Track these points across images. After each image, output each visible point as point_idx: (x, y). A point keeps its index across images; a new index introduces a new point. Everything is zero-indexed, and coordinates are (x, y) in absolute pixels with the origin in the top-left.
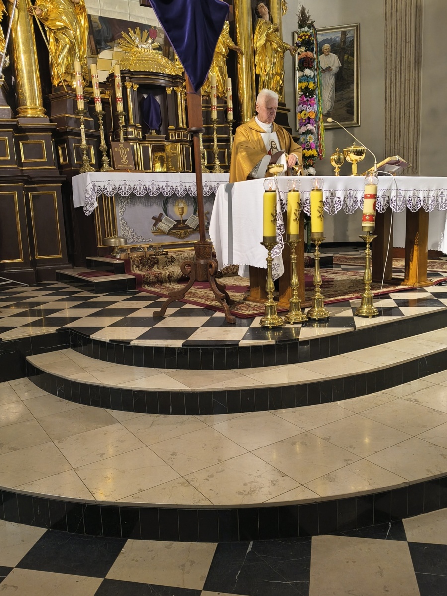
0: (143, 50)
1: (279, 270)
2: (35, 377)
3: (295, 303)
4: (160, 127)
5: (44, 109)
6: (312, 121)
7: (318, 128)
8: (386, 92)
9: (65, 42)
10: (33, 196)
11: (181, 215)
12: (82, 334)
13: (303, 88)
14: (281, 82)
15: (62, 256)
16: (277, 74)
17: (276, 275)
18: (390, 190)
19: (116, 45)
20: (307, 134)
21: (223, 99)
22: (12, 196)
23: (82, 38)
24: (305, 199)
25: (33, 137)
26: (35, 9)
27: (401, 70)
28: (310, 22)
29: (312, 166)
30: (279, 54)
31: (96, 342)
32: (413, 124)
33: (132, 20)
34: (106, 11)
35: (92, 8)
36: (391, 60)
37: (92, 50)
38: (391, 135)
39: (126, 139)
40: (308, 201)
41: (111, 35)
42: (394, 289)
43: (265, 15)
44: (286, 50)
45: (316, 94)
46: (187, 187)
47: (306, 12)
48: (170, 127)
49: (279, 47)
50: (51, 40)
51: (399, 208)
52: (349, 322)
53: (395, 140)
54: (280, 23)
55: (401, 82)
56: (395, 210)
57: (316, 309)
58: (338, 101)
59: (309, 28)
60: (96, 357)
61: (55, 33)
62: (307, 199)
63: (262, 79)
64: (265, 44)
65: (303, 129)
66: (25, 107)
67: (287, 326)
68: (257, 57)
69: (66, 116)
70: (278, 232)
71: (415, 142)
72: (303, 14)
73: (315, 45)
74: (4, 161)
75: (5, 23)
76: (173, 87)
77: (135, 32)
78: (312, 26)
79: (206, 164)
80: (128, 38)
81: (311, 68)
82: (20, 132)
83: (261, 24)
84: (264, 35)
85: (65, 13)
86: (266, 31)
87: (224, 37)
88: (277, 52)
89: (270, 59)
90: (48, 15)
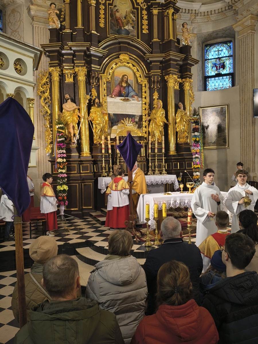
0: (129, 127)
2: (78, 255)
5: (90, 153)
6: (198, 153)
7: (201, 156)
9: (99, 128)
10: (84, 185)
12: (92, 243)
14: (187, 135)
15: (92, 207)
16: (185, 131)
17: (154, 228)
19: (119, 123)
20: (196, 158)
22: (76, 185)
25: (85, 164)
26: (89, 118)
27: (246, 125)
29: (198, 172)
31: (96, 246)
33: (126, 113)
34: (116, 111)
36: (243, 121)
37: (110, 126)
38: (243, 153)
39: (120, 162)
41: (117, 120)
43: (181, 107)
48: (138, 156)
53: (245, 156)
55: (246, 131)
58: (219, 137)
61: (96, 125)
63: (179, 133)
64: (180, 120)
65: (194, 156)
66: (83, 152)
68: (177, 125)
69: (98, 155)
71: (253, 158)
72: (195, 110)
73: (200, 122)
74: (74, 173)
75: (79, 124)
76: (140, 141)
77: (126, 120)
78: (198, 115)
79: (153, 169)
80: (123, 122)
81: (197, 132)
82: (81, 162)
83: (179, 112)
84: (180, 116)
85: (100, 117)
86: (181, 115)
87: (162, 119)
88: (186, 122)
89: (183, 125)
90: (94, 118)
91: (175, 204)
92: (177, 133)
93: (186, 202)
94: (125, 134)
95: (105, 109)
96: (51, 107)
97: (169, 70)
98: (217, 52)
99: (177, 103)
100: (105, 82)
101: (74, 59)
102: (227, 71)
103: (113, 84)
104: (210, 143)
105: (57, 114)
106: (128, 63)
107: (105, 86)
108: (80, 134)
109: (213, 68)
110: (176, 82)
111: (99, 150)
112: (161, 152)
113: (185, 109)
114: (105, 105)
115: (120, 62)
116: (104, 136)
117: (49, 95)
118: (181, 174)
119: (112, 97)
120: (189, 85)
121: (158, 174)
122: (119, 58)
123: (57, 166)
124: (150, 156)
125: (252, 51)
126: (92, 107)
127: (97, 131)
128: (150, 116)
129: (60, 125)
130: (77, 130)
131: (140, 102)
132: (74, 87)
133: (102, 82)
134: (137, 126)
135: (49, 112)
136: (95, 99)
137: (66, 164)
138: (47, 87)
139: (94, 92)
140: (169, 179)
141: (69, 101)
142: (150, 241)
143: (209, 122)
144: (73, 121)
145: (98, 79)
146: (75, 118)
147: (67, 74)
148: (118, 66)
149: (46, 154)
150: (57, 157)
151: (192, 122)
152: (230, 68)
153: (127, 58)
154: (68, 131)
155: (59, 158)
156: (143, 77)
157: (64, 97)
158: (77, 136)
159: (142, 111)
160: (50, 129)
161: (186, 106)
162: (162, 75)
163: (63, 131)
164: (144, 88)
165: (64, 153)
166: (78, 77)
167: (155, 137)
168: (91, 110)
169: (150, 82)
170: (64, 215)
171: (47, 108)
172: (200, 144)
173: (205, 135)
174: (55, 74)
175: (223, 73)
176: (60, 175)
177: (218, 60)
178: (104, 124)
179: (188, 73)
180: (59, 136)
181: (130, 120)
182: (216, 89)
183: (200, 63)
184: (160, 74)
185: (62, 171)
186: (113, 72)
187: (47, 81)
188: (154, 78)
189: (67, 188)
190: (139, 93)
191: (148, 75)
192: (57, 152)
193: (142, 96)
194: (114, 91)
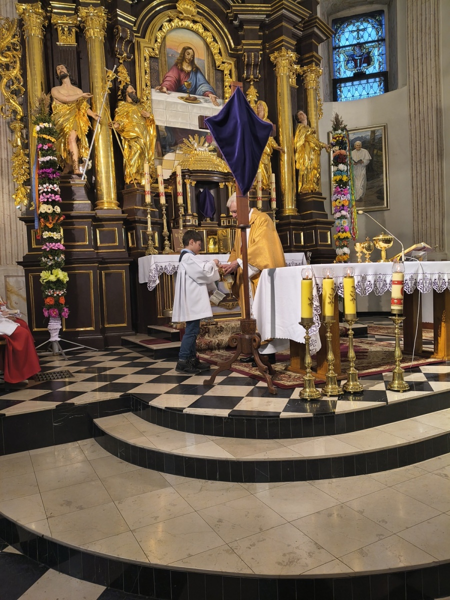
0: (200, 153)
1: (316, 346)
2: (100, 438)
3: (331, 378)
4: (213, 215)
5: (117, 202)
6: (345, 208)
7: (352, 214)
8: (413, 180)
9: (137, 148)
10: (106, 274)
12: (142, 400)
13: (337, 180)
14: (318, 175)
15: (127, 324)
16: (314, 168)
17: (314, 350)
18: (417, 274)
19: (178, 148)
20: (341, 219)
21: (267, 191)
22: (88, 274)
23: (151, 144)
24: (338, 283)
25: (108, 226)
26: (114, 123)
27: (425, 162)
28: (343, 126)
29: (346, 246)
30: (316, 152)
31: (153, 408)
32: (438, 207)
33: (192, 128)
34: (171, 122)
35: (160, 120)
36: (416, 154)
37: (158, 153)
38: (418, 217)
39: (184, 226)
40: (341, 285)
41: (174, 141)
42: (424, 362)
43: (304, 120)
44: (323, 148)
45: (348, 185)
47: (340, 118)
48: (222, 215)
49: (317, 146)
50: (126, 147)
51: (426, 290)
52: (381, 396)
53: (422, 222)
54: (317, 127)
55: (425, 172)
56: (422, 291)
57: (351, 383)
58: (369, 189)
59: (342, 130)
60: (153, 422)
61: (129, 141)
62: (341, 283)
63: (301, 173)
64: (304, 144)
65: (338, 215)
66: (102, 201)
67: (325, 398)
68: (297, 155)
69: (135, 208)
70: (315, 312)
71: (441, 224)
72: (337, 119)
73: (348, 144)
74: (83, 246)
75: (90, 135)
76: (225, 182)
77: (194, 139)
78: (344, 129)
80: (188, 144)
81: (344, 164)
82: (97, 221)
83: (300, 128)
84: (303, 136)
86: (305, 134)
89: (308, 156)
90: (124, 127)
91: (364, 285)
92: (297, 171)
96: (25, 101)
97: (278, 40)
98: (355, 33)
100: (148, 57)
102: (375, 68)
103: (164, 63)
106: (195, 22)
107: (146, 64)
111: (138, 198)
114: (148, 104)
115: (178, 17)
117: (21, 75)
118: (309, 254)
119: (161, 91)
120: (315, 78)
122: (175, 8)
123: (39, 225)
125: (435, 14)
126: (120, 103)
127: (132, 155)
129: (45, 124)
130: (86, 148)
132: (79, 59)
133: (140, 55)
135: (21, 111)
136: (125, 87)
137: (62, 219)
138: (13, 55)
139: (124, 75)
140: (291, 262)
141: (67, 81)
144: (77, 127)
145: (132, 47)
146: (81, 122)
147: (62, 26)
148: (173, 24)
150: (37, 201)
152: (380, 62)
153: (193, 12)
154: (65, 149)
155: (44, 203)
156: (225, 54)
157: (54, 71)
158: (85, 161)
160: (24, 150)
162: (264, 53)
163: (53, 140)
164: (227, 78)
165: (56, 193)
166: (88, 31)
168: (117, 109)
169: (240, 66)
170: (59, 341)
171: (15, 104)
172: (350, 190)
174: (33, 20)
176: (46, 245)
177: (357, 49)
179: (315, 53)
180: (42, 149)
181: (203, 139)
184: (260, 50)
185: (52, 236)
186: (164, 39)
187: (15, 40)
188: (249, 57)
189: (64, 277)
190: (217, 87)
191: (235, 53)
192: (39, 190)
193: (224, 95)
194: (166, 80)
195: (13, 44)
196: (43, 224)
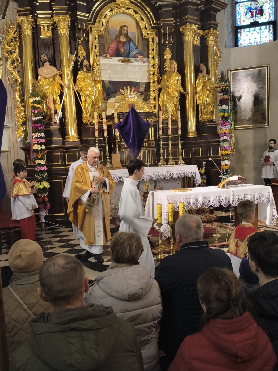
0: (131, 99)
5: (78, 136)
6: (227, 134)
7: (231, 138)
9: (90, 101)
11: (147, 189)
14: (212, 109)
16: (209, 104)
18: (229, 196)
20: (224, 142)
22: (61, 182)
23: (99, 96)
25: (73, 152)
26: (75, 87)
29: (227, 160)
31: (90, 262)
33: (127, 80)
34: (113, 77)
35: (105, 77)
37: (104, 99)
39: (120, 149)
43: (204, 70)
45: (229, 119)
46: (150, 176)
48: (145, 140)
56: (233, 205)
58: (256, 111)
59: (226, 82)
61: (85, 97)
63: (200, 107)
64: (202, 88)
65: (222, 139)
69: (89, 139)
72: (222, 74)
73: (229, 91)
74: (57, 165)
76: (147, 118)
77: (127, 89)
78: (227, 80)
79: (166, 157)
80: (123, 93)
81: (226, 105)
82: (66, 150)
83: (200, 77)
84: (202, 83)
85: (91, 87)
86: (203, 81)
87: (178, 87)
88: (210, 91)
89: (206, 96)
90: (82, 88)
91: (196, 203)
92: (198, 106)
93: (211, 201)
94: (126, 110)
95: (98, 74)
96: (22, 72)
97: (186, 17)
99: (197, 65)
100: (97, 37)
101: (53, 3)
102: (266, 18)
103: (108, 38)
104: (243, 119)
105: (30, 82)
106: (128, 9)
107: (96, 42)
108: (63, 110)
109: (246, 14)
110: (196, 34)
111: (90, 133)
112: (177, 134)
113: (208, 73)
114: (98, 68)
115: (117, 7)
116: (98, 113)
117: (19, 57)
118: (204, 163)
119: (106, 57)
120: (213, 38)
121: (173, 164)
122: (116, 1)
123: (32, 156)
124: (161, 139)
126: (80, 72)
127: (87, 106)
128: (160, 83)
129: (36, 98)
130: (59, 104)
131: (146, 64)
132: (54, 44)
133: (92, 36)
134: (143, 98)
135: (19, 80)
136: (83, 61)
137: (46, 152)
138: (15, 45)
139: (82, 51)
140: (187, 171)
141: (47, 63)
142: (163, 254)
143: (242, 90)
144: (53, 92)
145: (87, 32)
146: (56, 88)
147: (43, 25)
148: (114, 12)
149: (17, 140)
150: (32, 142)
151: (218, 91)
152: (270, 14)
153: (127, 2)
154: (46, 106)
155: (36, 143)
156: (149, 28)
158: (59, 113)
159: (149, 76)
160: (22, 104)
161: (210, 69)
162: (176, 24)
163: (40, 107)
164: (151, 44)
165: (42, 138)
166: (59, 29)
167: (167, 112)
168: (77, 77)
169: (159, 35)
171: (16, 75)
172: (230, 122)
173: (236, 109)
174: (27, 26)
175: (261, 21)
176: (38, 168)
177: (253, 3)
178: (97, 95)
179: (213, 22)
180: (34, 113)
181: (133, 89)
182: (251, 45)
183: (229, 7)
184: (173, 23)
185: (41, 163)
186: (108, 22)
187: (15, 35)
188: (165, 29)
189: (47, 186)
190: (144, 50)
191: (156, 25)
192: (33, 136)
193: (149, 55)
194: (109, 49)
195: (14, 38)
196: (35, 156)
